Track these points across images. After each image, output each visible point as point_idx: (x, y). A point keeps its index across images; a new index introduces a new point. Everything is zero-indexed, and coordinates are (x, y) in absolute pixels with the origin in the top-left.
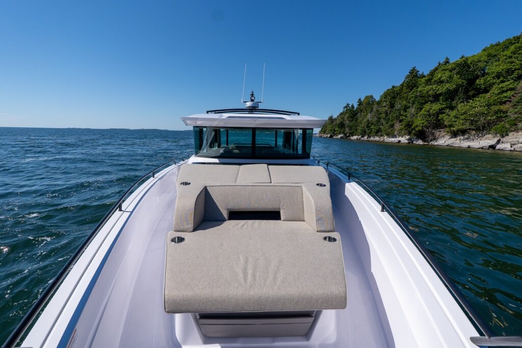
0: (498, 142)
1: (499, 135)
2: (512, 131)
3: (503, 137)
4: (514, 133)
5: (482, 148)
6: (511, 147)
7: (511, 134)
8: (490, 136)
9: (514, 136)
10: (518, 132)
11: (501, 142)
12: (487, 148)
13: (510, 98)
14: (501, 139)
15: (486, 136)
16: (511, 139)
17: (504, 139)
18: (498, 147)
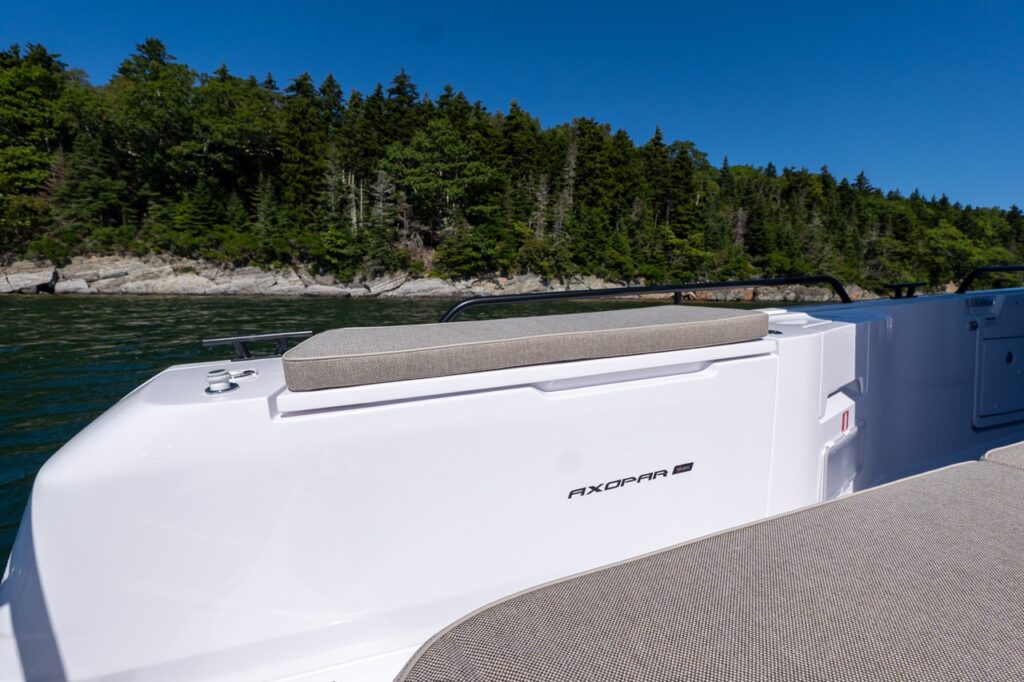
0: (56, 277)
1: (49, 262)
2: (75, 254)
3: (60, 265)
4: (81, 257)
5: (20, 291)
6: (89, 286)
7: (76, 260)
8: (26, 264)
9: (85, 266)
10: (89, 257)
11: (61, 276)
12: (34, 290)
13: (42, 183)
14: (59, 270)
15: (15, 264)
16: (79, 270)
17: (66, 271)
18: (60, 286)
